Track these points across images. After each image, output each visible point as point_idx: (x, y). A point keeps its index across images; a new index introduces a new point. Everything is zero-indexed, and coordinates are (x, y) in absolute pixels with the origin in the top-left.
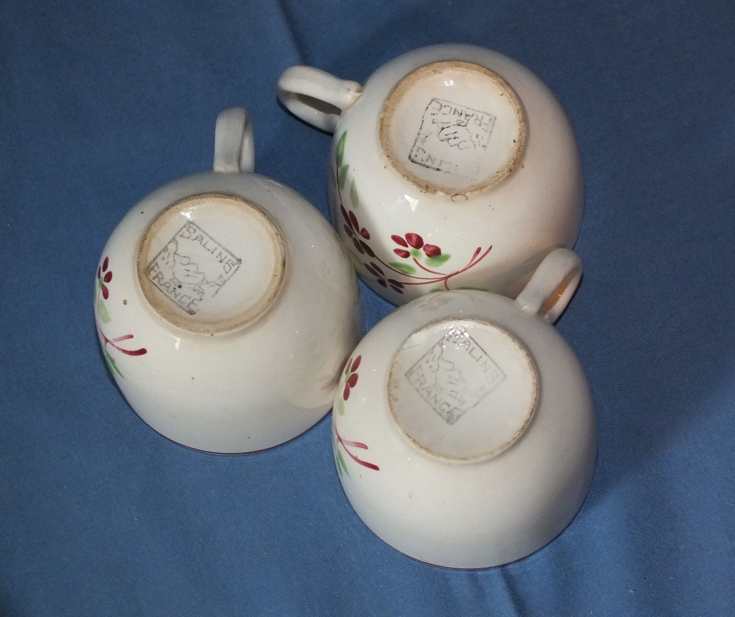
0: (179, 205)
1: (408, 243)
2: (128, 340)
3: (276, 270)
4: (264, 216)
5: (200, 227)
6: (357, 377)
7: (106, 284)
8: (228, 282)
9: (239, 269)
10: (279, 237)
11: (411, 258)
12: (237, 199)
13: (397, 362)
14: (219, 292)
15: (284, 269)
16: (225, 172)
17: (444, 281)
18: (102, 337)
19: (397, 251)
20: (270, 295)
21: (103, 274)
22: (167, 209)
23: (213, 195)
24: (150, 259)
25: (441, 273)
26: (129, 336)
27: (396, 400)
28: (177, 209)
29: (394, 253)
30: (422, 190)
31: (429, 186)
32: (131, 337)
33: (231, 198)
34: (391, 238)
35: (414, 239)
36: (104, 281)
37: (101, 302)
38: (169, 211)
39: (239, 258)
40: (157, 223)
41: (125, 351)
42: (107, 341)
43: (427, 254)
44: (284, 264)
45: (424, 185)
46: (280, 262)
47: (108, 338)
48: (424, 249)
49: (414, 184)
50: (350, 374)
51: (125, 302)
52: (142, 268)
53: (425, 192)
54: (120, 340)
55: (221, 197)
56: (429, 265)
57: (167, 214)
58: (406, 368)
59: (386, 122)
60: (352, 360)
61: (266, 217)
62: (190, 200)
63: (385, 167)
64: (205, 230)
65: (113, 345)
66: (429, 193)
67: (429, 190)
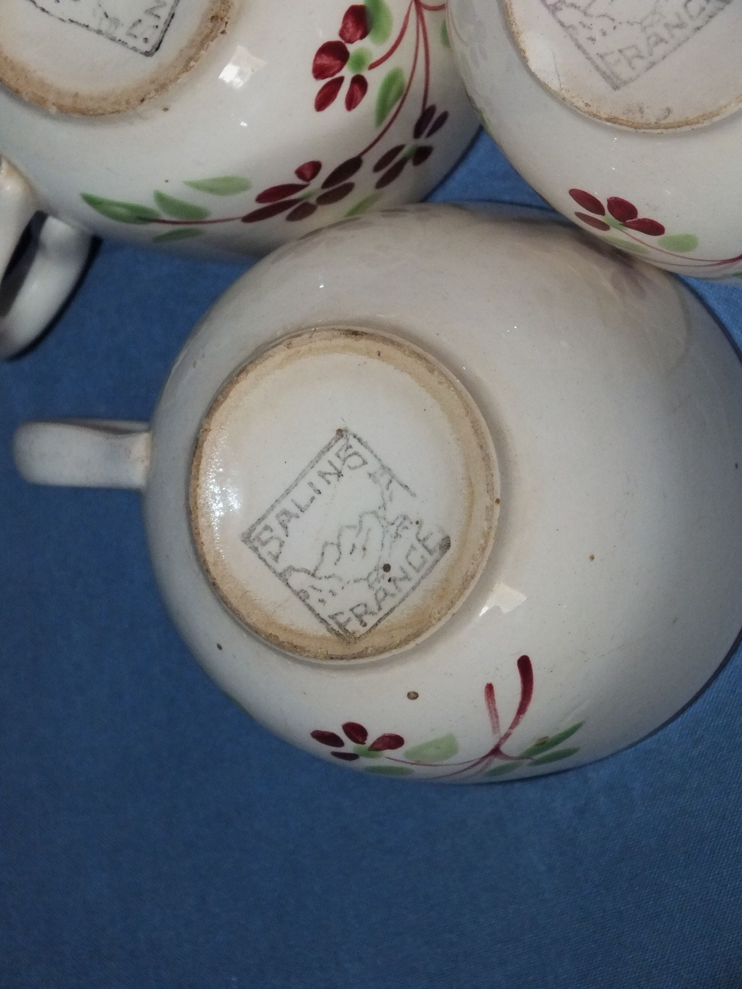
0: (208, 558)
1: (334, 74)
2: (496, 697)
3: (368, 353)
4: (247, 372)
5: (259, 516)
6: (616, 198)
7: (371, 740)
8: (385, 462)
9: (359, 436)
10: (295, 341)
11: (368, 75)
12: (206, 430)
13: (587, 105)
14: (406, 482)
15: (366, 334)
16: (147, 463)
17: (426, 14)
18: (487, 764)
19: (351, 103)
20: (420, 368)
21: (349, 746)
22: (213, 586)
23: (193, 482)
24: (322, 631)
25: (405, 13)
26: (488, 694)
27: (669, 111)
28: (215, 564)
29: (356, 111)
30: (221, 31)
31: (213, 13)
32: (490, 688)
33: (203, 442)
34: (321, 113)
35: (326, 60)
36: (365, 744)
37: (408, 754)
38: (218, 581)
39: (334, 434)
40: (243, 611)
41: (522, 709)
42: (496, 751)
43: (363, 37)
44: (355, 333)
45: (210, 25)
46: (350, 341)
47: (490, 747)
48: (351, 42)
49: (206, 46)
50: (608, 217)
51: (413, 696)
52: (339, 650)
53: (227, 23)
54: (497, 717)
55: (199, 465)
56: (385, 36)
57: (225, 587)
58: (603, 86)
59: (68, 102)
60: (579, 215)
61: (249, 368)
62: (198, 534)
63: (166, 109)
64: (268, 506)
65: (507, 736)
66: (229, 15)
67: (222, 13)
